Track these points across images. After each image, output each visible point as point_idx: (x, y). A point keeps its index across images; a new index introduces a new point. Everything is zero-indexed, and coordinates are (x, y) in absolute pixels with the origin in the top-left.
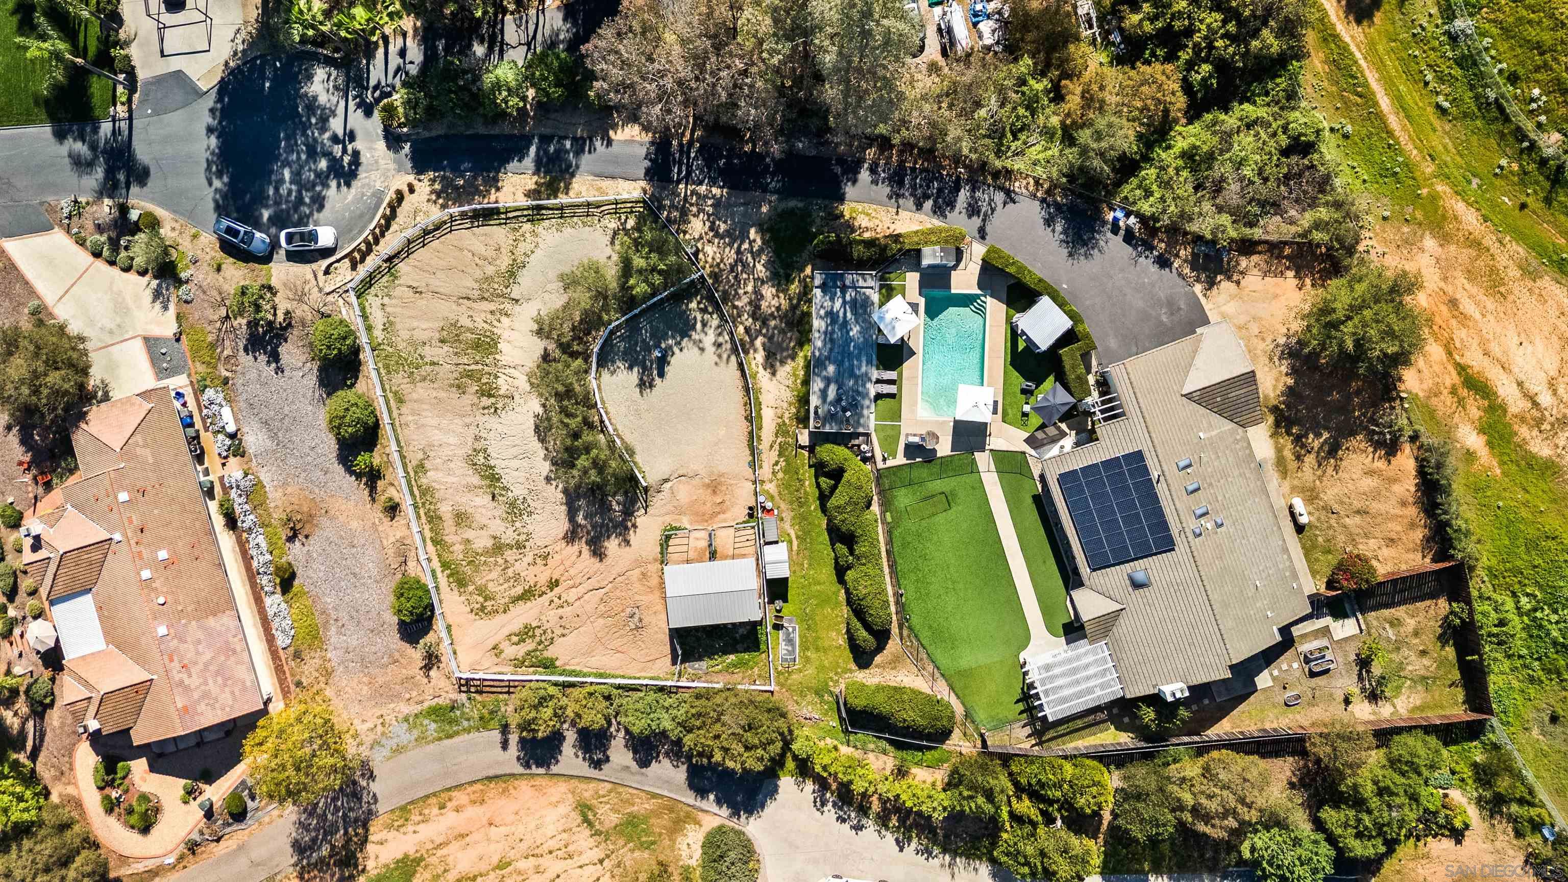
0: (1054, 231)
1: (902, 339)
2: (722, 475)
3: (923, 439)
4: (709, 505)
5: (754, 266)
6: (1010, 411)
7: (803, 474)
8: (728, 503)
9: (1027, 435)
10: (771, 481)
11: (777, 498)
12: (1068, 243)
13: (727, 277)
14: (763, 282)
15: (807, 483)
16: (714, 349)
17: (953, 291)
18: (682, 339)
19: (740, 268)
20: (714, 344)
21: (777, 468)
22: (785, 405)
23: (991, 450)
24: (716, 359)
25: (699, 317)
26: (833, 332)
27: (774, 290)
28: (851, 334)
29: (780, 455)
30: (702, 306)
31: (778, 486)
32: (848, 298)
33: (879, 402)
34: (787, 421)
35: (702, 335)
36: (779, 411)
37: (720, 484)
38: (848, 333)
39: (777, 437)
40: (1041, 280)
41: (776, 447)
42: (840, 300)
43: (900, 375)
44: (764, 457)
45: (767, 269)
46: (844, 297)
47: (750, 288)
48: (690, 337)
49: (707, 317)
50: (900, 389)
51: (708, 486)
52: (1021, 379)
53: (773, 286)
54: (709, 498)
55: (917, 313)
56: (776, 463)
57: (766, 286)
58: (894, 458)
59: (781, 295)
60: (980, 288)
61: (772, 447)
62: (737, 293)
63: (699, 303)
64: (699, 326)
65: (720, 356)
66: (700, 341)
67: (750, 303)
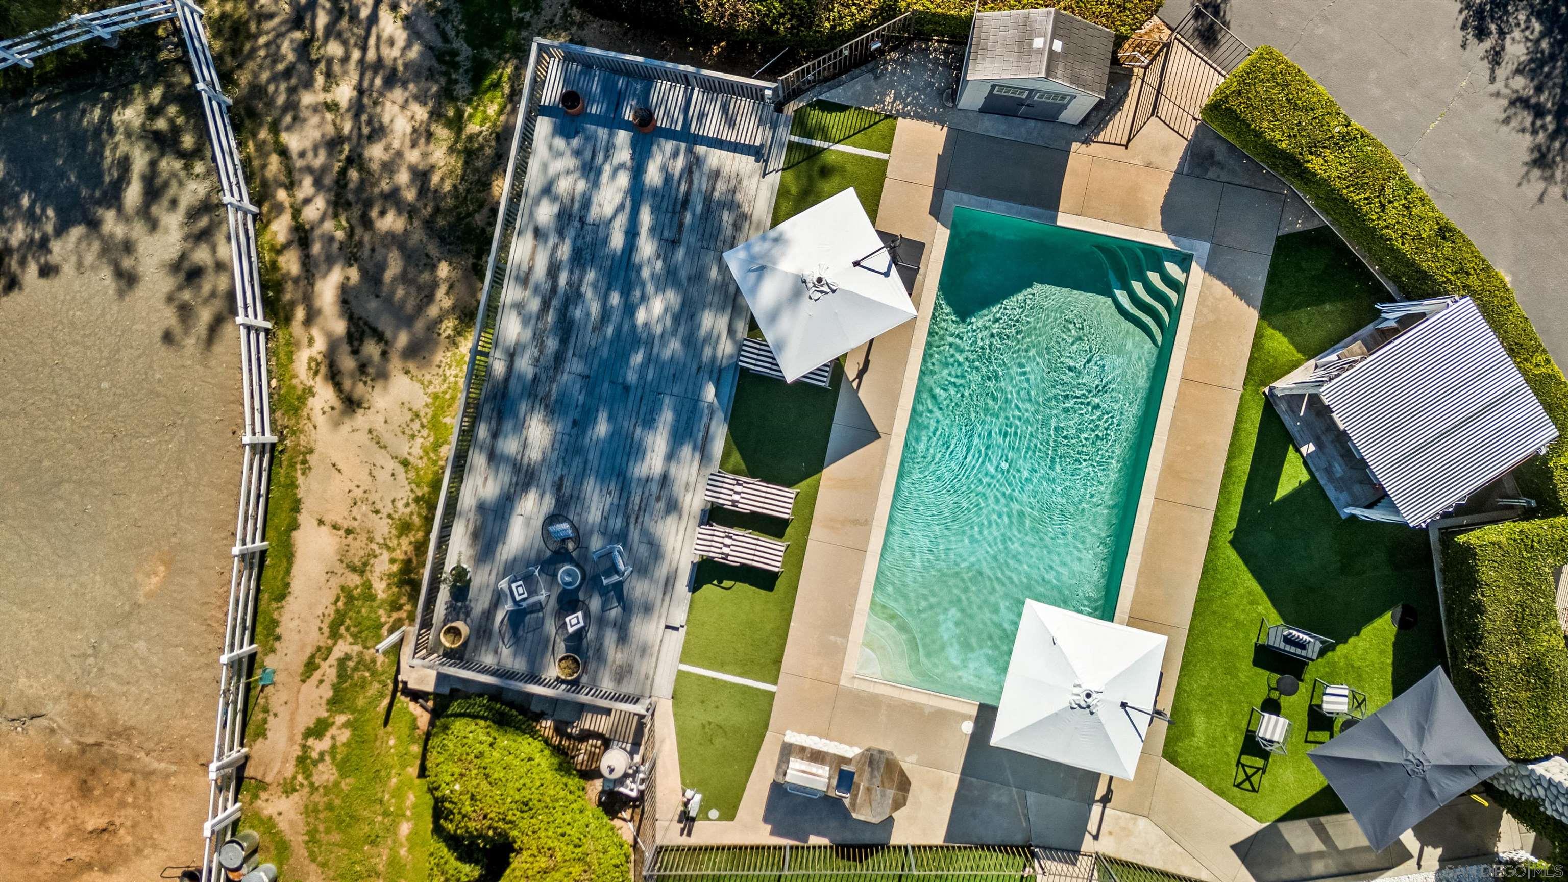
0: (1496, 57)
1: (837, 366)
2: (125, 733)
3: (846, 780)
4: (57, 830)
5: (373, 19)
6: (1199, 722)
7: (398, 793)
8: (125, 837)
9: (1250, 826)
10: (289, 789)
11: (300, 852)
12: (1539, 112)
13: (273, 44)
14: (391, 80)
15: (405, 828)
16: (166, 284)
17: (1064, 220)
18: (61, 230)
19: (322, 20)
20: (176, 267)
21: (320, 746)
22: (383, 528)
23: (1099, 860)
24: (169, 317)
25: (140, 161)
26: (574, 296)
27: (421, 113)
28: (641, 316)
29: (336, 702)
30: (161, 124)
31: (310, 811)
32: (653, 175)
33: (709, 590)
34: (380, 588)
35: (138, 230)
36: (358, 547)
37: (112, 761)
38: (629, 310)
39: (335, 635)
40: (1444, 231)
41: (328, 670)
42: (624, 180)
43: (807, 505)
44: (277, 698)
45: (414, 34)
46: (638, 170)
47: (344, 93)
48: (94, 224)
49: (169, 165)
50: (795, 557)
51: (66, 763)
52: (1266, 609)
53: (421, 99)
54: (61, 806)
55: (910, 281)
56: (319, 729)
57: (398, 94)
58: (729, 814)
59: (442, 132)
60: (1168, 227)
61: (311, 666)
62: (292, 106)
63: (153, 112)
64: (133, 194)
65: (185, 312)
66: (128, 247)
67: (333, 144)
